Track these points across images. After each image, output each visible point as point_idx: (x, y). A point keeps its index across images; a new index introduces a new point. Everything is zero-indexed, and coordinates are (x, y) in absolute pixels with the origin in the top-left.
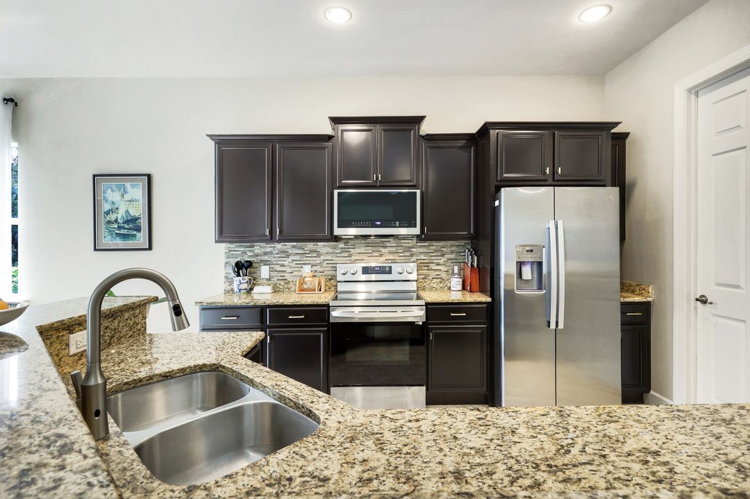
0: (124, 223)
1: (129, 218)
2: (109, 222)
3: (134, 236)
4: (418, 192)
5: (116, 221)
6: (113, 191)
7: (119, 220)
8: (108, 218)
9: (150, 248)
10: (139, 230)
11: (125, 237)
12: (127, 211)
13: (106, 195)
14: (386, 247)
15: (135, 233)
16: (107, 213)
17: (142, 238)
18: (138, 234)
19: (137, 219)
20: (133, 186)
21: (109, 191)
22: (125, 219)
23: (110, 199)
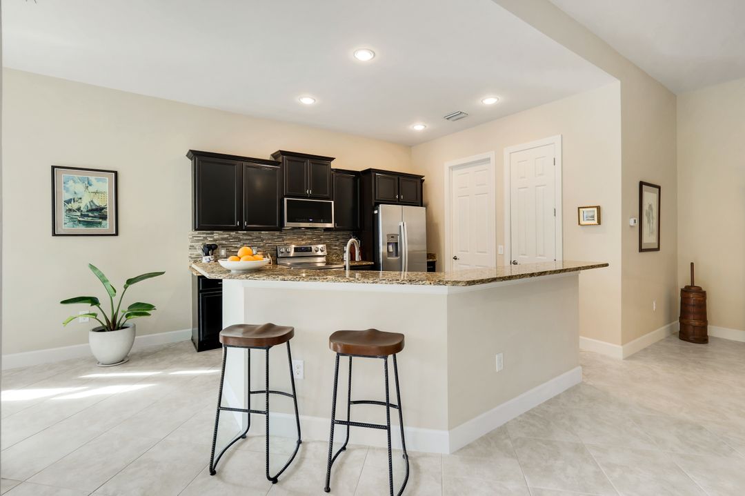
0: (87, 211)
1: (94, 207)
2: (70, 210)
3: (100, 223)
4: (333, 202)
5: (79, 209)
6: (74, 182)
7: (82, 209)
8: (69, 206)
9: (117, 234)
10: (104, 218)
11: (88, 224)
12: (92, 201)
13: (67, 186)
14: (305, 235)
15: (101, 220)
16: (69, 202)
17: (108, 225)
18: (104, 222)
19: (103, 209)
20: (98, 180)
21: (71, 182)
22: (89, 208)
23: (72, 189)
